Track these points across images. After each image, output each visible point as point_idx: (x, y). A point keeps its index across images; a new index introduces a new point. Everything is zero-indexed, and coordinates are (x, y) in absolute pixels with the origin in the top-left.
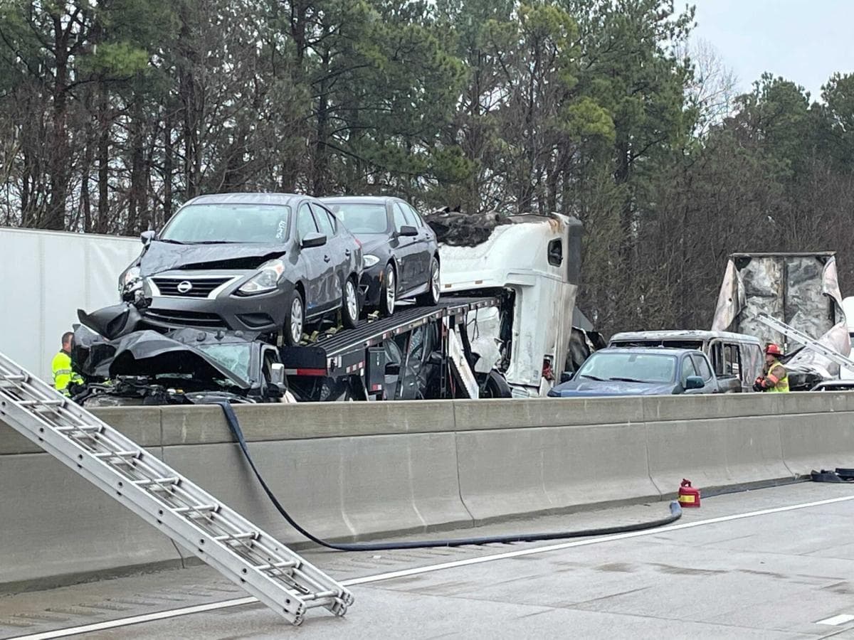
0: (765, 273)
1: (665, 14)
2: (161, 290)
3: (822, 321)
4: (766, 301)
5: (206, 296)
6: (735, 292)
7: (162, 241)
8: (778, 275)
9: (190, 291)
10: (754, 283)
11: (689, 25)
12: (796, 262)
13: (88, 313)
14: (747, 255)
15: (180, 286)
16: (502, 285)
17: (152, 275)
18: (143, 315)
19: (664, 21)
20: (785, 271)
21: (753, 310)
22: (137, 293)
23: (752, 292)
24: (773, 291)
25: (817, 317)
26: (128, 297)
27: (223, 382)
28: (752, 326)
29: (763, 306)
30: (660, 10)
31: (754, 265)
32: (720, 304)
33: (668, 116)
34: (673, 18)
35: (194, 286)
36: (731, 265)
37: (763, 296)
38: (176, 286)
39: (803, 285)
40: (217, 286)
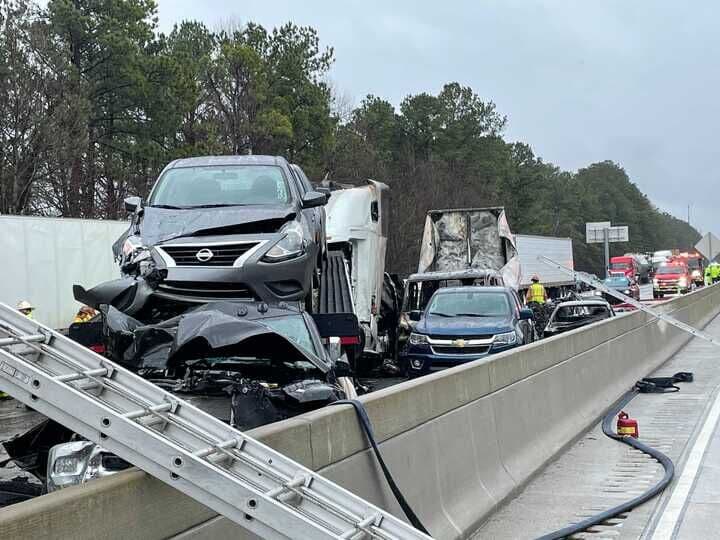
0: (454, 224)
1: (313, 53)
2: (176, 260)
3: (497, 257)
4: (455, 244)
5: (232, 264)
6: (433, 238)
7: (154, 206)
8: (463, 225)
9: (212, 259)
10: (446, 231)
11: (330, 60)
12: (476, 215)
13: (87, 289)
14: (440, 211)
15: (199, 255)
16: (347, 240)
17: (161, 243)
18: (155, 288)
19: (313, 58)
20: (468, 221)
21: (446, 251)
22: (142, 263)
23: (444, 238)
24: (460, 237)
25: (492, 254)
26: (131, 269)
27: (291, 365)
28: (446, 262)
29: (453, 248)
30: (309, 51)
31: (445, 218)
32: (423, 248)
33: (322, 122)
34: (318, 56)
35: (215, 253)
36: (429, 219)
37: (453, 241)
38: (195, 253)
39: (481, 232)
40: (242, 253)
